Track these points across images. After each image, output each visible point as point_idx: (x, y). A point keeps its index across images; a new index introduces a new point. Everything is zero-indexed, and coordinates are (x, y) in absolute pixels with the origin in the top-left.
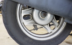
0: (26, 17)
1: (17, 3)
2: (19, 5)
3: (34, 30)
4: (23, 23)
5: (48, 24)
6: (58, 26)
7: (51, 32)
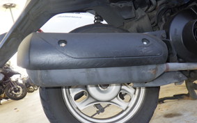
0: (77, 97)
1: (60, 88)
2: (64, 90)
3: (98, 112)
4: (77, 108)
5: (117, 96)
6: (135, 94)
7: (127, 107)
